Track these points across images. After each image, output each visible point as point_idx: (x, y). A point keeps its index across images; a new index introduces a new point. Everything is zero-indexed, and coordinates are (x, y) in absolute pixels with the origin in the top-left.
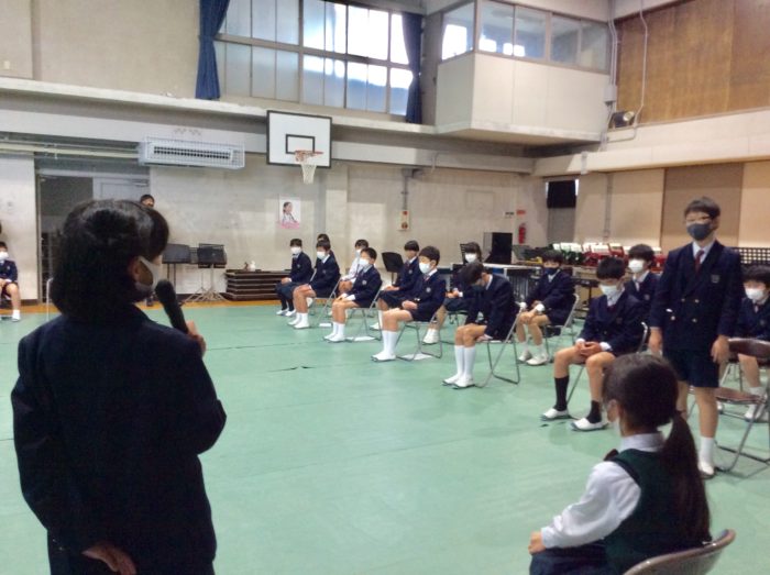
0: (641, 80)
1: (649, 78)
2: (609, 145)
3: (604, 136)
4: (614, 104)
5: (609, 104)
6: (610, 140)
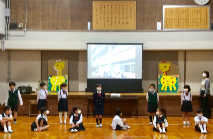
0: (24, 9)
2: (9, 37)
3: (7, 32)
4: (10, 19)
5: (7, 18)
6: (10, 35)
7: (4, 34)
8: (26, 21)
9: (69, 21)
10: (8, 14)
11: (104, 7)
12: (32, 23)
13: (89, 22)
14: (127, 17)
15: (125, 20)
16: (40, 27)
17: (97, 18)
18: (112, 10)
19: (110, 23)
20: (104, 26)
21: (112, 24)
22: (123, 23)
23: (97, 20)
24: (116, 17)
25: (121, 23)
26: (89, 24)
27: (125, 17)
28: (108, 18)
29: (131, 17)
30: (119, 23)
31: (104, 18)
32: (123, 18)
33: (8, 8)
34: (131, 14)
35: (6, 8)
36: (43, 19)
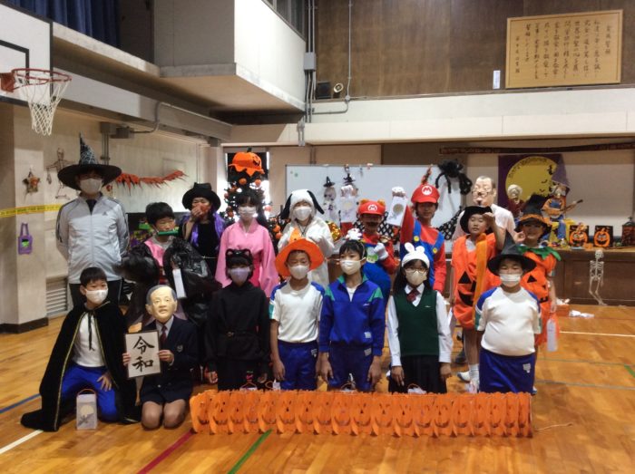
0: (346, 50)
1: (356, 50)
2: (314, 117)
3: (308, 107)
4: (314, 74)
5: (308, 73)
6: (316, 111)
7: (303, 110)
8: (350, 78)
9: (448, 71)
10: (312, 66)
11: (537, 31)
12: (363, 81)
13: (498, 69)
14: (597, 53)
15: (591, 60)
16: (380, 91)
17: (518, 59)
18: (556, 38)
19: (551, 69)
20: (536, 77)
21: (555, 72)
22: (586, 68)
23: (517, 63)
24: (566, 53)
25: (581, 67)
26: (497, 74)
27: (591, 53)
28: (546, 56)
29: (608, 52)
30: (576, 67)
31: (536, 56)
32: (586, 55)
33: (312, 51)
34: (608, 44)
35: (307, 51)
36: (386, 71)
